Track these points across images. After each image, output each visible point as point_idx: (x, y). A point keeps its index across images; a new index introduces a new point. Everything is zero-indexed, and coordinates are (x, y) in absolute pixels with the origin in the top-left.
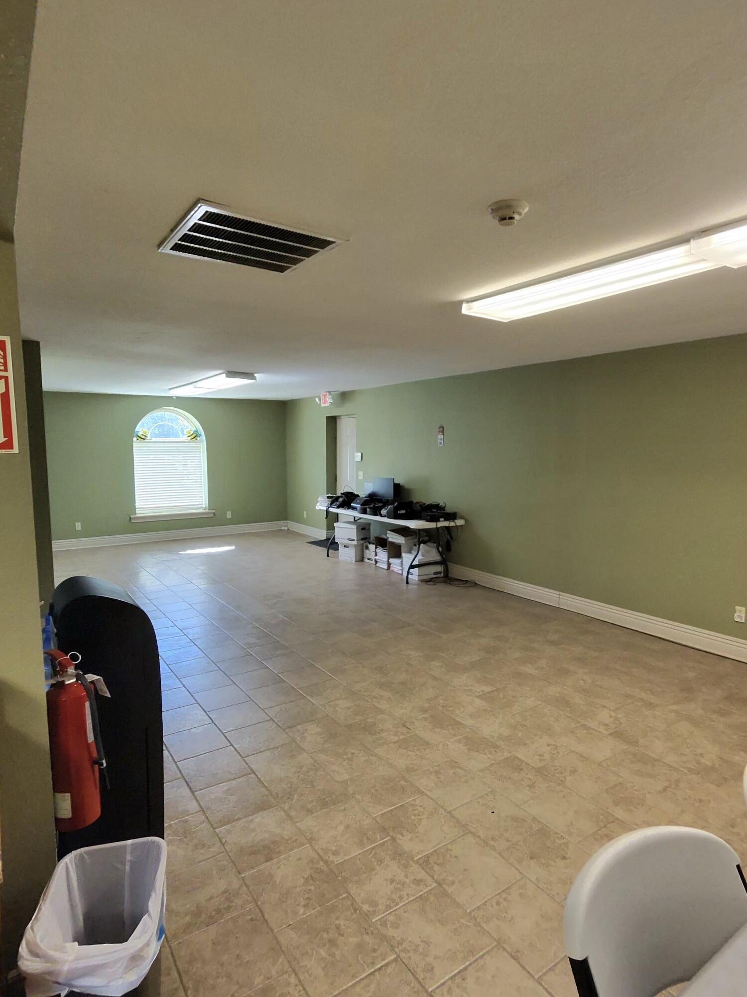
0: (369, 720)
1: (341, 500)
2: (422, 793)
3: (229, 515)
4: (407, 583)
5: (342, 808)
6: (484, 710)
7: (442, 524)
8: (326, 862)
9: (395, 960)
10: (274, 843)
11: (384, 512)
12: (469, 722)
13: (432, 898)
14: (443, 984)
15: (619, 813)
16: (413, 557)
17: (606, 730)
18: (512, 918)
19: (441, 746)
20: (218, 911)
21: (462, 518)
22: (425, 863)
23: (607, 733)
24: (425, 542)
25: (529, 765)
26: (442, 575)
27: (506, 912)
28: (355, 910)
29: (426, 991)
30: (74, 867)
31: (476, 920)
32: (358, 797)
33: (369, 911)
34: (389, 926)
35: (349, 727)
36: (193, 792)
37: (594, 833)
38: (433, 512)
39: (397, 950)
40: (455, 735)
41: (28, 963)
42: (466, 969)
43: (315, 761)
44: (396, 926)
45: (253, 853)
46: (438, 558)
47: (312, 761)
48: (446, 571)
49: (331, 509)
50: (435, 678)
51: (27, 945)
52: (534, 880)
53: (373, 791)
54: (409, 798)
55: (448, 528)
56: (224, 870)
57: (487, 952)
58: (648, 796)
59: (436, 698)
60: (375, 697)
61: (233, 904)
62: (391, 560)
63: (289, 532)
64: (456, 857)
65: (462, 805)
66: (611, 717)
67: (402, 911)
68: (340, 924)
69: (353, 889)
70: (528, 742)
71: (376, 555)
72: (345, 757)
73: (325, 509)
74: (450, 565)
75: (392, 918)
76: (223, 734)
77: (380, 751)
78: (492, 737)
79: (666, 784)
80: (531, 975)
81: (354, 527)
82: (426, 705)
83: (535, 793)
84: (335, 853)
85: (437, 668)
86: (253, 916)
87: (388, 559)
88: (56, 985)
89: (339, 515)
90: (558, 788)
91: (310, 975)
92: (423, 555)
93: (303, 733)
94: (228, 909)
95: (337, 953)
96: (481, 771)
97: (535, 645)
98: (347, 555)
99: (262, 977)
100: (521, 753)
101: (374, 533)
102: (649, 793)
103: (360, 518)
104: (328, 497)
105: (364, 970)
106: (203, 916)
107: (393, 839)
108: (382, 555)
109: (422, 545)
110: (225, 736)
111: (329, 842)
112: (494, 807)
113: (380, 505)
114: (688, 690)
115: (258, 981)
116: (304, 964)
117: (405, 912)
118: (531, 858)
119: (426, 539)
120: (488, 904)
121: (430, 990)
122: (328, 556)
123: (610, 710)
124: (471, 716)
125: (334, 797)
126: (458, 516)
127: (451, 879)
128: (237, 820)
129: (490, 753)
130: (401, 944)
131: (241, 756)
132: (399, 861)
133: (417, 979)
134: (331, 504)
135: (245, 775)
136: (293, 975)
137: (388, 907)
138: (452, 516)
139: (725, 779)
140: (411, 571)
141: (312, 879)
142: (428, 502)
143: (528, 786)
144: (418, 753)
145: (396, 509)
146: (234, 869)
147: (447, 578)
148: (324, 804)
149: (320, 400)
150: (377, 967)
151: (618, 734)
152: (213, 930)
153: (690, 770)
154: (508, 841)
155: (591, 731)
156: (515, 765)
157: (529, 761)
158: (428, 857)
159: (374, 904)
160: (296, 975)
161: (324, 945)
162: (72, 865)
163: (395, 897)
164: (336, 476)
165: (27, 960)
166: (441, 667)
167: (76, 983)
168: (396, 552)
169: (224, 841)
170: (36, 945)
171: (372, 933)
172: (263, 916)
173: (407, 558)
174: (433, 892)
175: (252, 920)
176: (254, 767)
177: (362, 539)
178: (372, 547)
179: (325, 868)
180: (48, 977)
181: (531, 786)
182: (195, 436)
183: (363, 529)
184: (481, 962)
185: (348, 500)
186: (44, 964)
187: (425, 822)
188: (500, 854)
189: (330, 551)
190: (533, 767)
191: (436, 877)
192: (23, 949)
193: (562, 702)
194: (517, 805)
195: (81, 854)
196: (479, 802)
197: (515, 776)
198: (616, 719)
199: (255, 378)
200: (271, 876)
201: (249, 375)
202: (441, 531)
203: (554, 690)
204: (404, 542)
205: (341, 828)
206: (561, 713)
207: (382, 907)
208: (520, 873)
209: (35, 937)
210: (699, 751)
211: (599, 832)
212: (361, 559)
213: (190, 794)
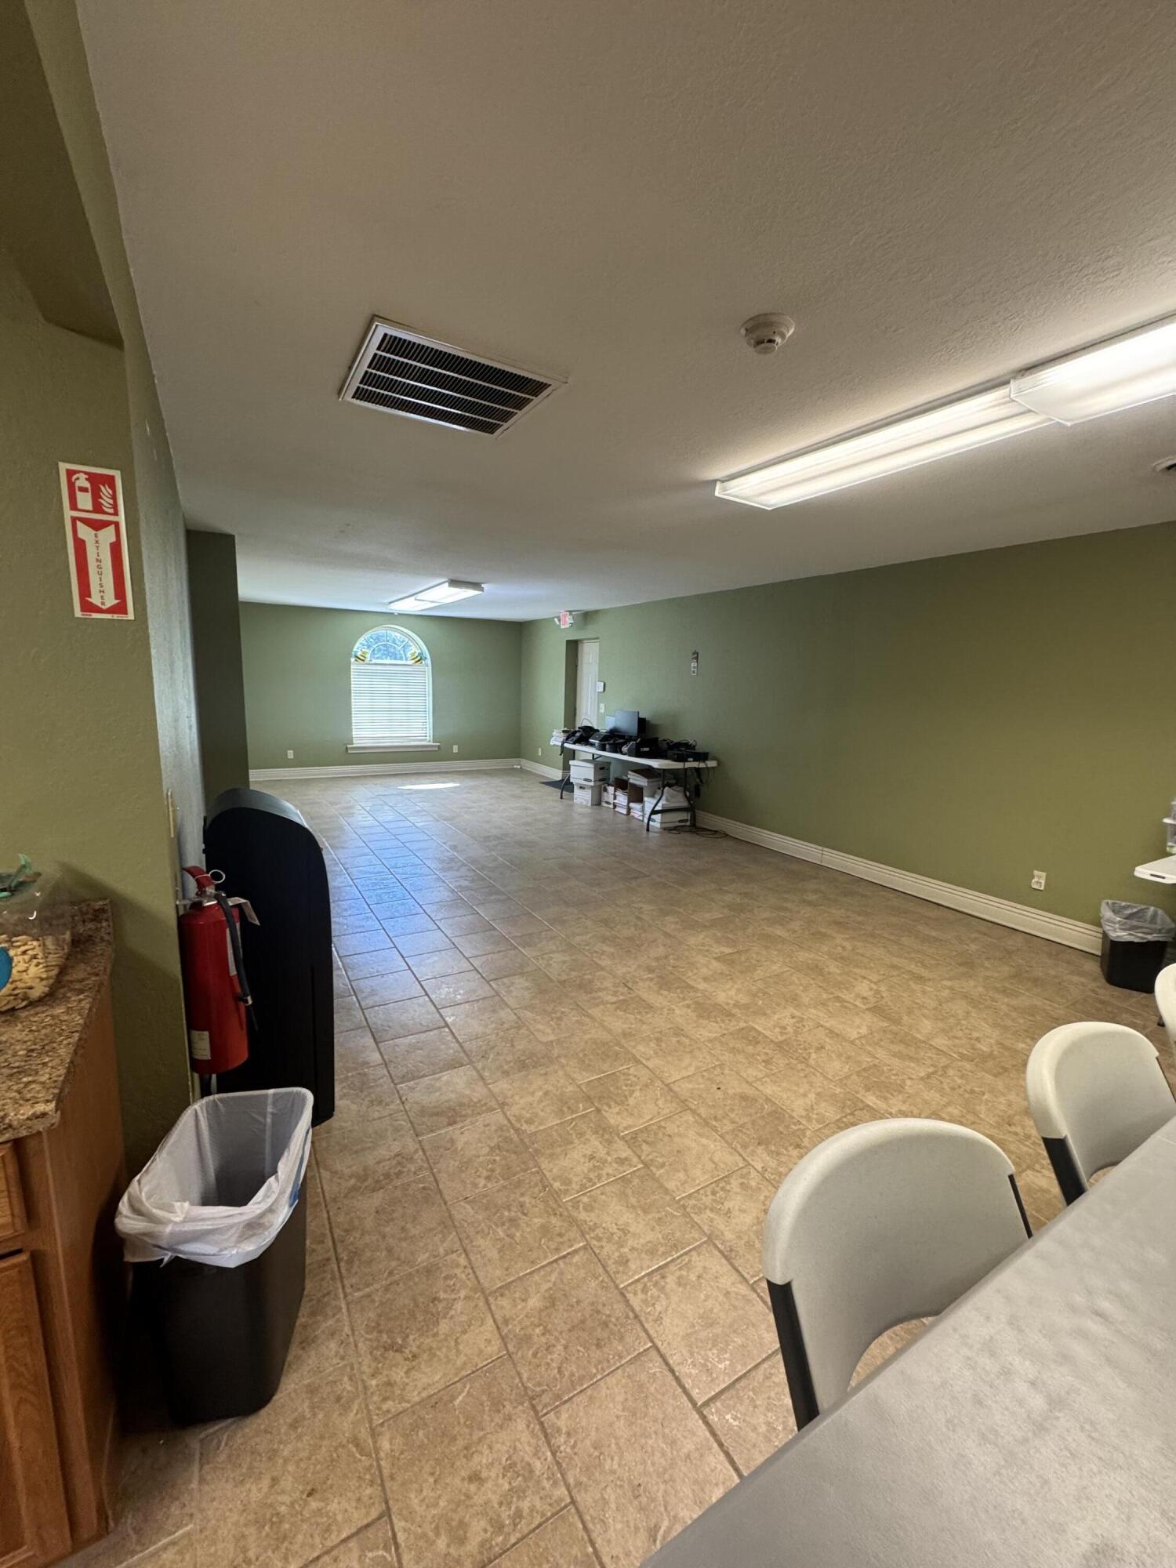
0: (586, 977)
1: (578, 734)
2: (638, 1062)
3: (455, 749)
4: (648, 830)
5: (542, 1072)
6: (721, 974)
7: (691, 764)
8: (517, 1130)
9: (584, 1248)
10: (461, 1105)
11: (625, 749)
12: (702, 986)
13: (636, 1181)
14: (638, 1281)
15: (871, 1100)
16: (655, 801)
17: (864, 1004)
18: (729, 1211)
19: (666, 1011)
20: (387, 1176)
21: (714, 759)
22: (632, 1141)
23: (864, 1007)
24: (670, 786)
25: (767, 1037)
26: (688, 823)
27: (722, 1204)
28: (544, 1187)
29: (617, 1287)
30: (205, 1115)
31: (685, 1209)
32: (563, 1061)
33: (560, 1190)
34: (581, 1209)
35: (563, 983)
36: (377, 1043)
37: (838, 1120)
38: (681, 750)
39: (587, 1237)
40: (684, 999)
41: (125, 1221)
42: (666, 1265)
43: (519, 1018)
44: (589, 1208)
45: (437, 1114)
46: (685, 804)
47: (515, 1017)
48: (694, 818)
49: (566, 745)
50: (666, 934)
51: (129, 1199)
52: (760, 1169)
53: (581, 1055)
54: (622, 1065)
55: (698, 770)
56: (399, 1131)
57: (694, 1249)
58: (908, 1082)
59: (666, 957)
60: (596, 952)
61: (405, 1170)
62: (632, 805)
63: (522, 771)
64: (669, 1136)
65: (683, 1078)
66: (871, 989)
67: (598, 1192)
68: (525, 1202)
69: (545, 1164)
70: (768, 1012)
71: (615, 798)
72: (554, 1015)
73: (560, 744)
74: (700, 814)
75: (585, 1199)
76: (419, 982)
77: (596, 1012)
78: (728, 1004)
79: (931, 1070)
80: (745, 1280)
81: (592, 766)
82: (654, 964)
83: (772, 1070)
84: (529, 1122)
85: (670, 923)
86: (427, 1185)
87: (629, 803)
88: (157, 1249)
89: (576, 753)
90: (800, 1067)
91: (483, 1257)
92: (667, 800)
93: (509, 987)
94: (398, 1175)
95: (518, 1234)
96: (710, 1041)
97: (789, 905)
98: (582, 798)
99: (427, 1255)
100: (760, 1024)
101: (614, 773)
102: (910, 1078)
103: (601, 756)
104: (564, 731)
105: (546, 1257)
106: (370, 1181)
107: (598, 1111)
108: (622, 799)
109: (666, 789)
110: (422, 987)
111: (523, 1109)
112: (720, 1082)
113: (621, 741)
114: (968, 965)
115: (422, 1258)
116: (478, 1244)
117: (602, 1194)
118: (759, 1144)
119: (674, 781)
120: (702, 1192)
121: (622, 1286)
122: (561, 798)
123: (871, 982)
124: (705, 979)
125: (535, 1059)
126: (710, 757)
127: (660, 1160)
128: (422, 1077)
129: (723, 1021)
130: (594, 1231)
131: (435, 1006)
132: (603, 1136)
133: (607, 1272)
134: (567, 739)
135: (439, 1028)
136: (463, 1256)
137: (583, 1187)
138: (703, 757)
139: (1005, 1069)
140: (653, 817)
141: (499, 1148)
142: (676, 740)
143: (764, 1061)
144: (639, 1017)
145: (638, 746)
146: (412, 1132)
147: (694, 828)
148: (523, 1066)
149: (559, 621)
150: (561, 1255)
151: (877, 1010)
152: (378, 1199)
153: (962, 1056)
154: (733, 1122)
155: (845, 1004)
156: (752, 1037)
157: (768, 1033)
158: (636, 1133)
159: (567, 1182)
160: (467, 1255)
161: (503, 1224)
162: (202, 1112)
163: (592, 1175)
164: (575, 709)
165: (126, 1217)
166: (677, 923)
167: (182, 1248)
168: (636, 795)
169: (404, 1099)
170: (140, 1201)
171: (561, 1215)
172: (438, 1185)
173: (649, 803)
174: (637, 1174)
175: (424, 1188)
176: (449, 1020)
177: (600, 780)
178: (611, 789)
179: (515, 1137)
180: (147, 1239)
181: (767, 1062)
182: (420, 659)
183: (602, 769)
184: (686, 1259)
185: (585, 735)
186: (145, 1224)
187: (637, 1094)
188: (722, 1136)
189: (564, 792)
190: (772, 1041)
191: (643, 1158)
192: (124, 1206)
193: (816, 969)
194: (747, 1082)
195: (214, 1101)
196: (703, 1076)
197: (750, 1049)
198: (878, 992)
199: (482, 590)
200: (452, 1141)
201: (476, 585)
202: (689, 773)
203: (803, 956)
204: (646, 784)
205: (540, 1094)
206: (812, 982)
207: (575, 1187)
208: (744, 1159)
209: (141, 1191)
210: (975, 1035)
211: (844, 1120)
212: (598, 802)
213: (374, 1045)
